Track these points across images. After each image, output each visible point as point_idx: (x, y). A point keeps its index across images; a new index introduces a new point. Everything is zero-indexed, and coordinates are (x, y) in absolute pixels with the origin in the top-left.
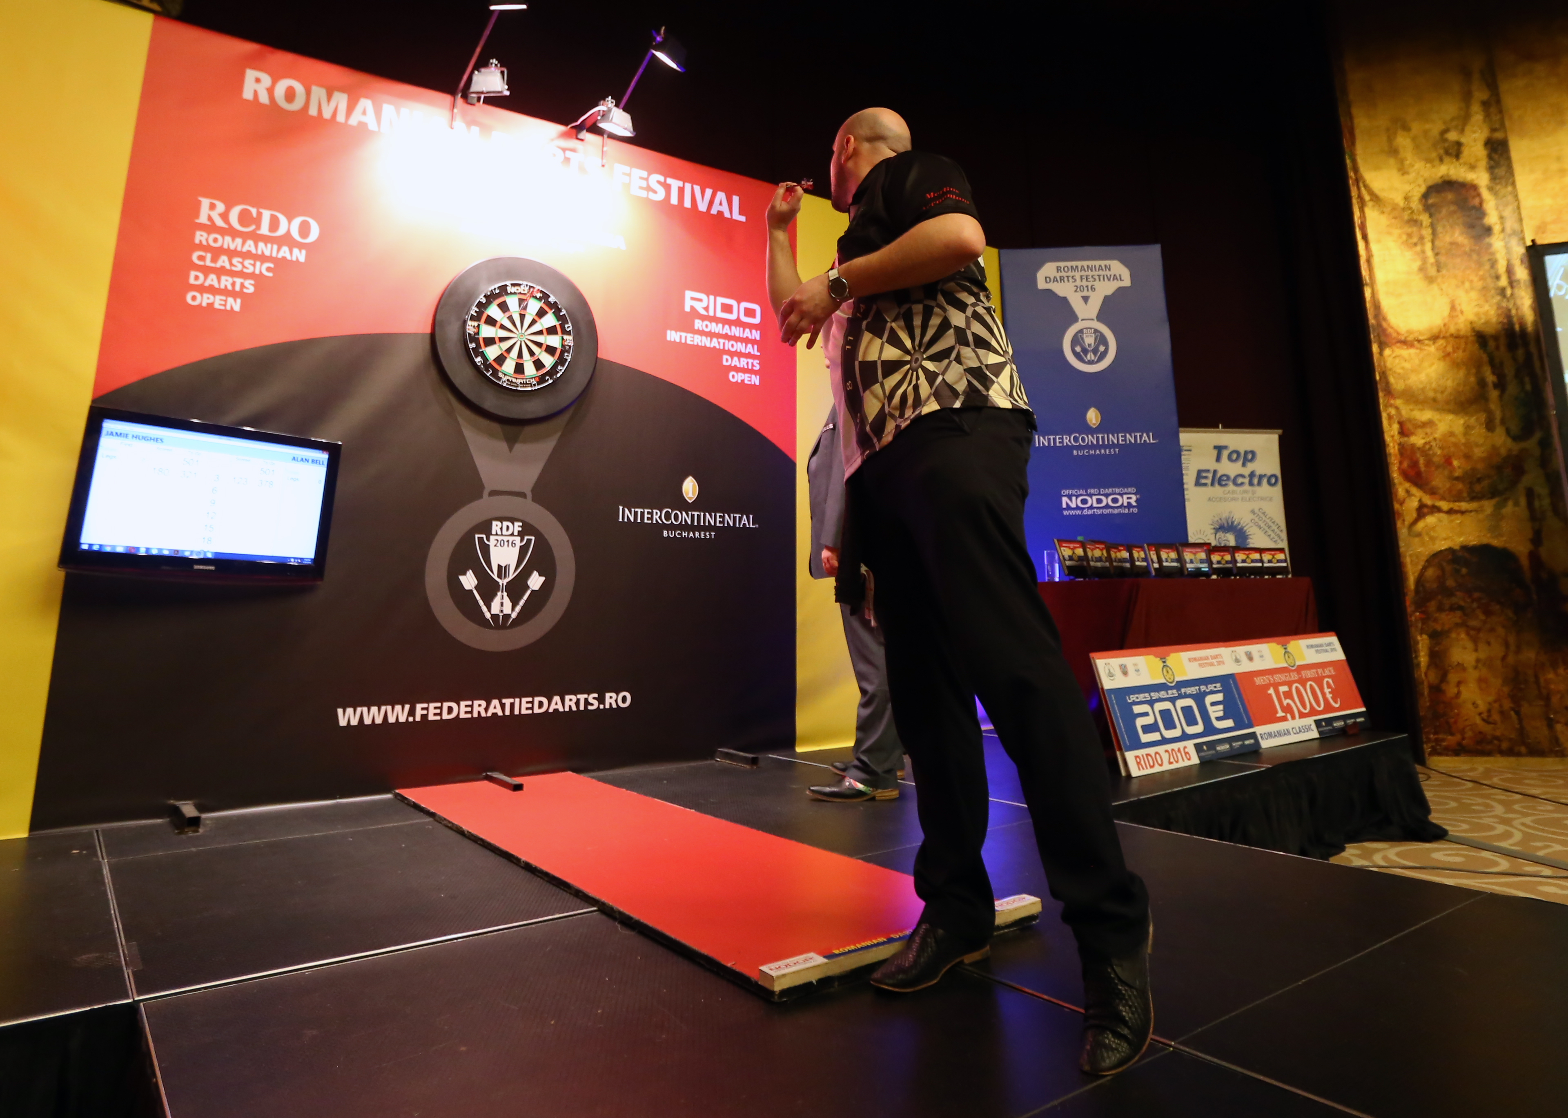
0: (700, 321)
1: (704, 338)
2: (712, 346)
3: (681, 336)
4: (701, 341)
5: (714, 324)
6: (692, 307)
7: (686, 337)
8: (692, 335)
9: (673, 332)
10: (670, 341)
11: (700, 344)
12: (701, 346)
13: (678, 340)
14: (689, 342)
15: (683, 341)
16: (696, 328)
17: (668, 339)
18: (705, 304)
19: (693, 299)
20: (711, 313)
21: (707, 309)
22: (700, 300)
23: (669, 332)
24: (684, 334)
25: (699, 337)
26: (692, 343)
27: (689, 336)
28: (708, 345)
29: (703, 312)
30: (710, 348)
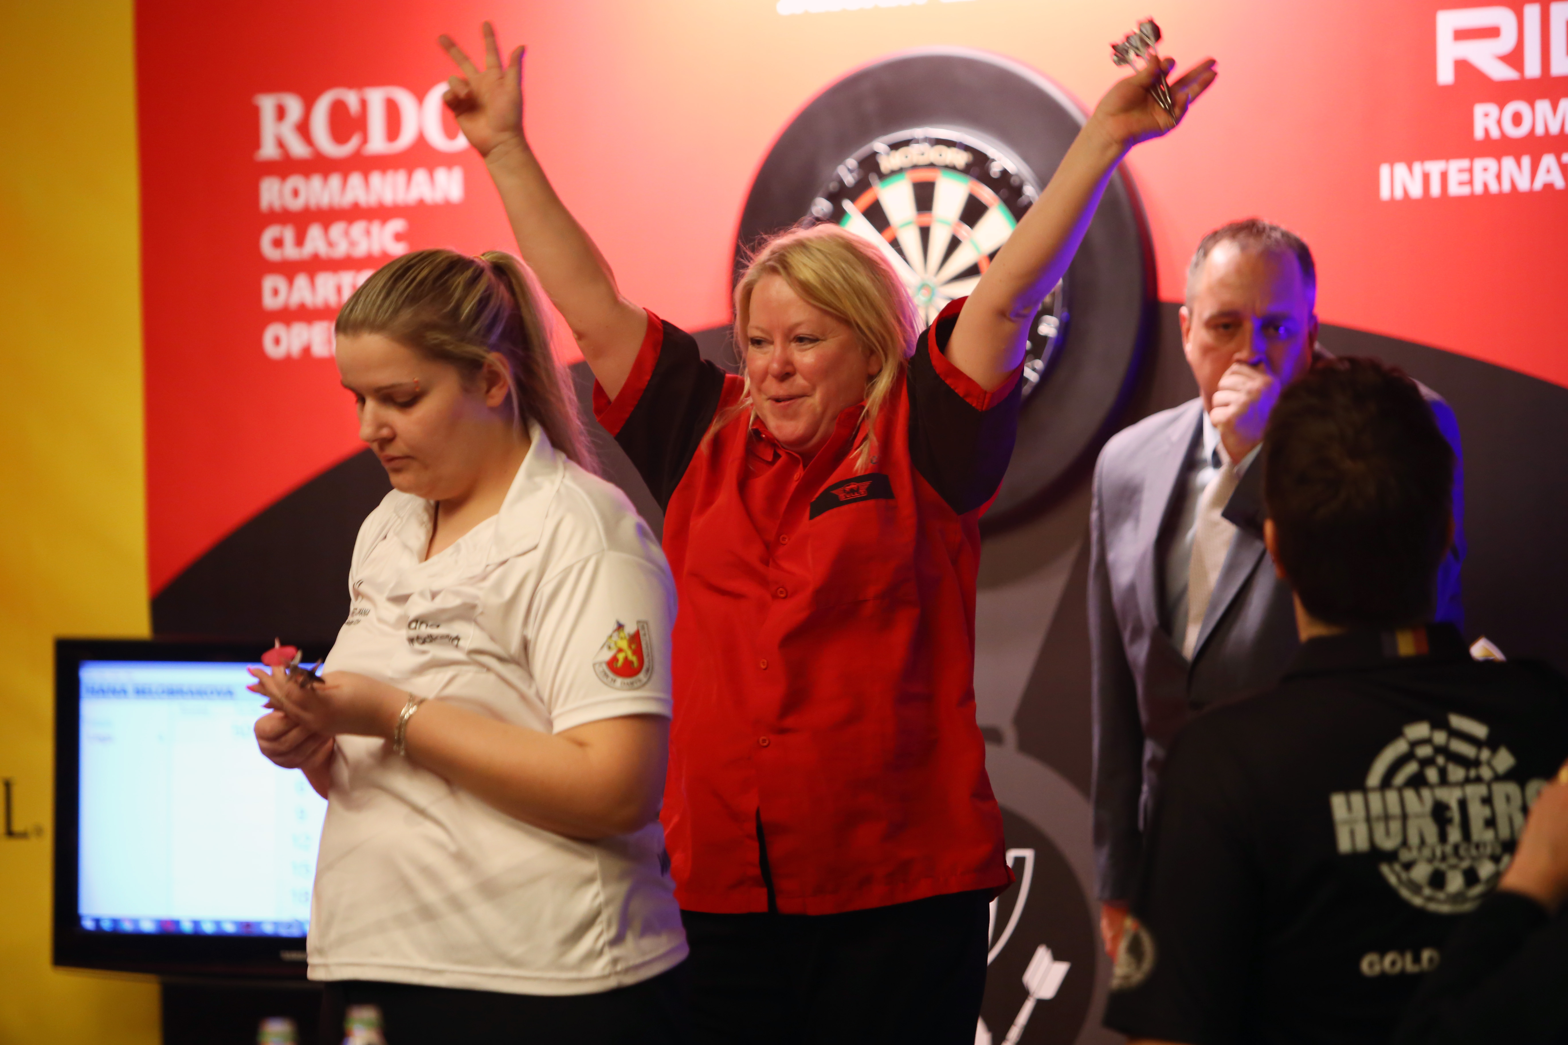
0: (1492, 109)
1: (1508, 163)
2: (1538, 185)
3: (1426, 177)
4: (1499, 177)
5: (1543, 106)
6: (1462, 67)
7: (1444, 176)
8: (1465, 163)
9: (1401, 169)
10: (1392, 200)
11: (1494, 188)
12: (1501, 195)
13: (1416, 191)
14: (1455, 190)
15: (1435, 190)
16: (1479, 134)
17: (1385, 193)
18: (1506, 43)
19: (1461, 35)
20: (1532, 68)
21: (1515, 58)
22: (1493, 32)
23: (1385, 171)
24: (1435, 168)
25: (1491, 163)
26: (1465, 191)
27: (1455, 167)
28: (1523, 184)
29: (1502, 73)
30: (1531, 193)
